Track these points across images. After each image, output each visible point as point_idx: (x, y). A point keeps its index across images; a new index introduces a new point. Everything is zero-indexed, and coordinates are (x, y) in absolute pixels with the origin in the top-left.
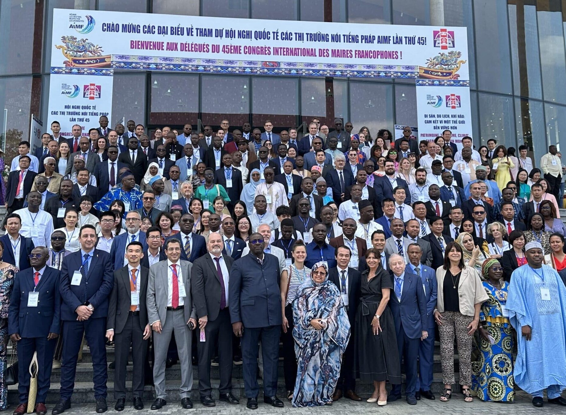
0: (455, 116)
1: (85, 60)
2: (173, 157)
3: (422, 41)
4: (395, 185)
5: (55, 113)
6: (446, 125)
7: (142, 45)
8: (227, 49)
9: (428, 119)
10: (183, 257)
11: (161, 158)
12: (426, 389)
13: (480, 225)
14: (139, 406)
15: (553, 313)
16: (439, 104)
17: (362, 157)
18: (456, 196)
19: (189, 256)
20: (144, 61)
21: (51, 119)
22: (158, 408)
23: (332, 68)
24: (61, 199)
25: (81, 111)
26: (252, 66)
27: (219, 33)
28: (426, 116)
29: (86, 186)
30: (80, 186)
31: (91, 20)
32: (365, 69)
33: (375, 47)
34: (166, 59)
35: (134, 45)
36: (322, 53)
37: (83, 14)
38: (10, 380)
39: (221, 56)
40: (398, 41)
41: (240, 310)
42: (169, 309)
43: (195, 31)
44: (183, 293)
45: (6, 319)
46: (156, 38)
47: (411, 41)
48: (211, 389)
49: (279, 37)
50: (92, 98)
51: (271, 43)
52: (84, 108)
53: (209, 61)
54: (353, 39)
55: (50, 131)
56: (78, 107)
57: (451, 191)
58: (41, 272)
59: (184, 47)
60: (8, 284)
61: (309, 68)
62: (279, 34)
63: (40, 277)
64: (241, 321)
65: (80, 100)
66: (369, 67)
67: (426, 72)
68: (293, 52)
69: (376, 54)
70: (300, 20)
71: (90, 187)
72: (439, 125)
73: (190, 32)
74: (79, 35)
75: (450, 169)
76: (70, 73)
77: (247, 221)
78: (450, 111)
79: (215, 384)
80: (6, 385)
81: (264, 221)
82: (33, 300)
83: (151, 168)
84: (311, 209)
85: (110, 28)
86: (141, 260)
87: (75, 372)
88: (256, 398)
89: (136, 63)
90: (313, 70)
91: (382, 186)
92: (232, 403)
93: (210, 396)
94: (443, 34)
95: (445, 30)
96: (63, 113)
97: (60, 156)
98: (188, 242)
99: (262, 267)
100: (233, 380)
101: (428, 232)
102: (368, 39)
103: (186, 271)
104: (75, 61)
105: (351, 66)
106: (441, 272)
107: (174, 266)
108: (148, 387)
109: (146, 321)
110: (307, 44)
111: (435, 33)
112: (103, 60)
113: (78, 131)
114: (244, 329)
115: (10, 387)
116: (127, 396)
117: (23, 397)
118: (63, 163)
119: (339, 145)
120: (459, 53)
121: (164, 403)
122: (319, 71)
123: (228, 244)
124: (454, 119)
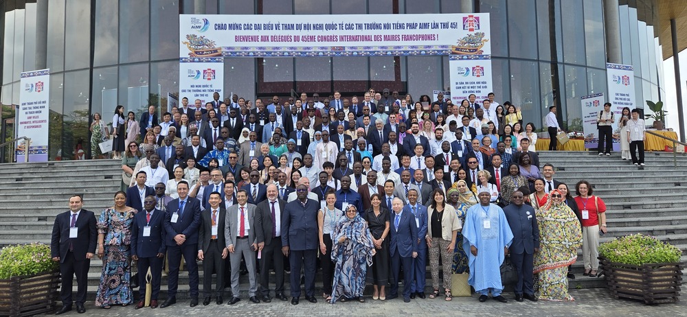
0: (479, 83)
1: (203, 52)
2: (262, 123)
3: (454, 26)
4: (418, 141)
5: (184, 91)
6: (473, 90)
7: (244, 39)
8: (305, 39)
9: (459, 85)
10: (250, 201)
11: (252, 123)
12: (420, 291)
13: (473, 172)
14: (220, 302)
15: (492, 238)
16: (467, 74)
17: (401, 118)
18: (463, 148)
19: (255, 200)
20: (245, 50)
21: (181, 96)
22: (232, 303)
23: (384, 50)
24: (176, 158)
25: (202, 89)
26: (324, 50)
27: (299, 27)
28: (457, 83)
29: (198, 147)
30: (193, 147)
31: (206, 22)
32: (410, 49)
33: (418, 31)
34: (260, 48)
35: (237, 39)
36: (377, 38)
37: (200, 17)
38: (133, 285)
39: (301, 44)
40: (435, 26)
41: (288, 238)
42: (238, 237)
43: (281, 26)
44: (247, 226)
45: (129, 245)
46: (253, 33)
47: (445, 26)
48: (269, 290)
49: (344, 28)
50: (209, 79)
51: (338, 33)
52: (204, 86)
53: (292, 48)
54: (400, 26)
55: (181, 106)
56: (200, 86)
57: (460, 144)
58: (152, 213)
59: (274, 39)
60: (129, 221)
61: (367, 50)
62: (344, 26)
63: (151, 216)
64: (289, 246)
65: (201, 81)
66: (413, 47)
67: (457, 49)
68: (355, 38)
69: (418, 37)
70: (368, 13)
71: (201, 147)
72: (467, 90)
73: (277, 27)
74: (199, 34)
75: (467, 126)
76: (194, 61)
77: (298, 174)
78: (475, 79)
79: (272, 286)
80: (132, 288)
81: (310, 172)
82: (147, 232)
83: (244, 132)
84: (351, 162)
85: (220, 27)
86: (220, 205)
87: (178, 278)
88: (298, 297)
89: (240, 52)
90: (370, 52)
91: (409, 143)
92: (283, 300)
93: (268, 295)
94: (471, 19)
95: (472, 16)
96: (190, 91)
97: (182, 124)
98: (255, 190)
99: (304, 208)
100: (285, 284)
101: (434, 177)
102: (412, 26)
103: (251, 212)
104: (196, 53)
105: (399, 47)
106: (430, 211)
107: (242, 208)
108: (228, 289)
109: (224, 246)
110: (365, 32)
111: (464, 19)
112: (216, 51)
113: (199, 104)
114: (289, 251)
115: (134, 289)
116: (213, 295)
117: (142, 296)
118: (183, 129)
119: (387, 109)
120: (483, 33)
121: (238, 300)
122: (374, 52)
123: (282, 191)
124: (479, 85)
